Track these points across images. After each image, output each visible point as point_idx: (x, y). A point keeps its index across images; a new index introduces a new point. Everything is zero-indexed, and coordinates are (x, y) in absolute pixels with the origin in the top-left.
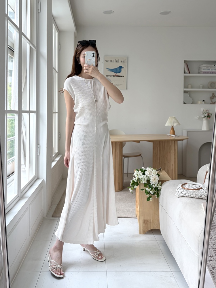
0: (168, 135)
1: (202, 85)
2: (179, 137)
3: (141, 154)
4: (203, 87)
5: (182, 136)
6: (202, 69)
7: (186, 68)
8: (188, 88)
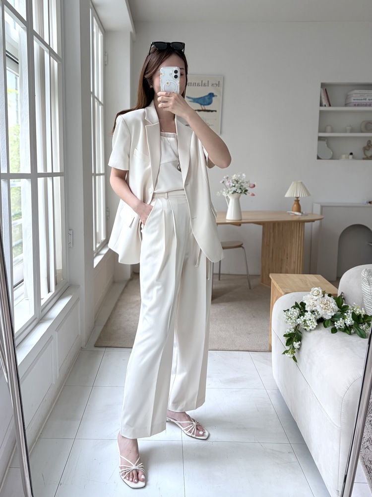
0: (289, 213)
1: (350, 126)
2: (307, 215)
3: (242, 244)
4: (352, 131)
5: (312, 214)
6: (352, 98)
7: (324, 97)
8: (325, 132)
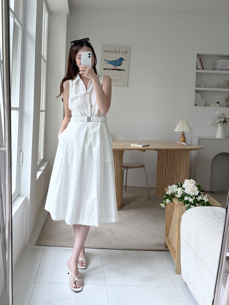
0: (177, 143)
2: (191, 145)
3: (144, 165)
6: (218, 65)
8: (200, 87)
